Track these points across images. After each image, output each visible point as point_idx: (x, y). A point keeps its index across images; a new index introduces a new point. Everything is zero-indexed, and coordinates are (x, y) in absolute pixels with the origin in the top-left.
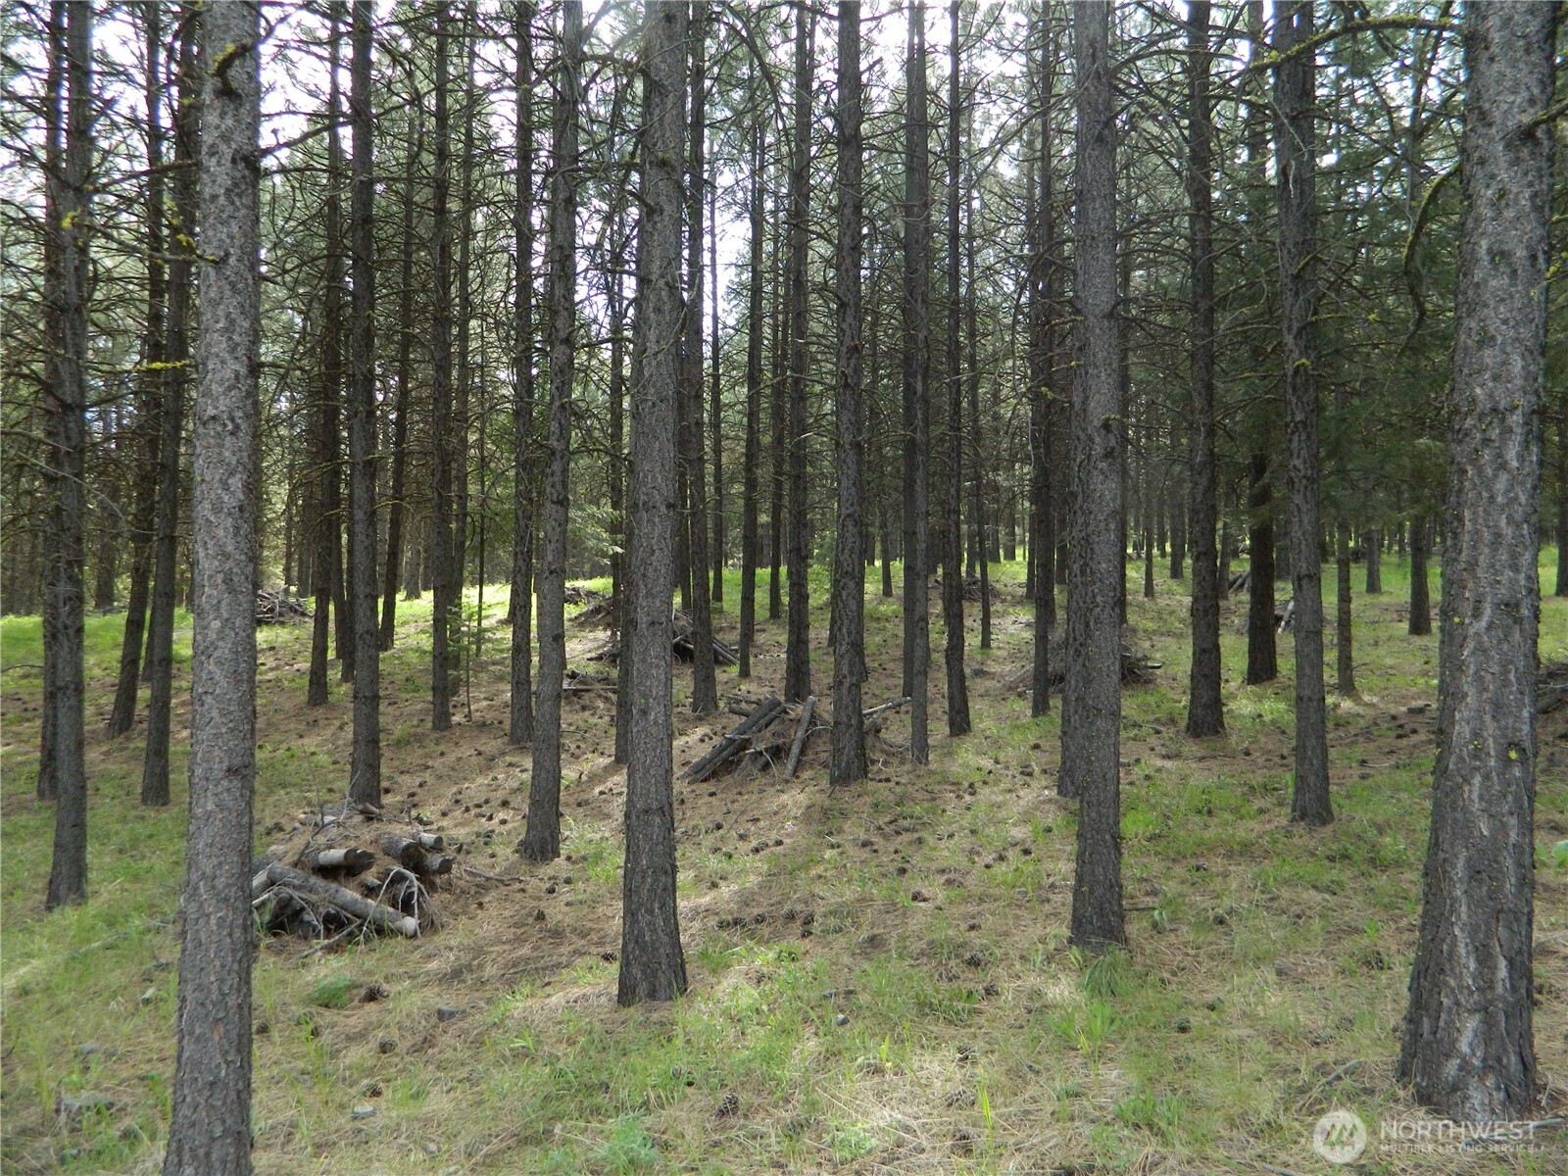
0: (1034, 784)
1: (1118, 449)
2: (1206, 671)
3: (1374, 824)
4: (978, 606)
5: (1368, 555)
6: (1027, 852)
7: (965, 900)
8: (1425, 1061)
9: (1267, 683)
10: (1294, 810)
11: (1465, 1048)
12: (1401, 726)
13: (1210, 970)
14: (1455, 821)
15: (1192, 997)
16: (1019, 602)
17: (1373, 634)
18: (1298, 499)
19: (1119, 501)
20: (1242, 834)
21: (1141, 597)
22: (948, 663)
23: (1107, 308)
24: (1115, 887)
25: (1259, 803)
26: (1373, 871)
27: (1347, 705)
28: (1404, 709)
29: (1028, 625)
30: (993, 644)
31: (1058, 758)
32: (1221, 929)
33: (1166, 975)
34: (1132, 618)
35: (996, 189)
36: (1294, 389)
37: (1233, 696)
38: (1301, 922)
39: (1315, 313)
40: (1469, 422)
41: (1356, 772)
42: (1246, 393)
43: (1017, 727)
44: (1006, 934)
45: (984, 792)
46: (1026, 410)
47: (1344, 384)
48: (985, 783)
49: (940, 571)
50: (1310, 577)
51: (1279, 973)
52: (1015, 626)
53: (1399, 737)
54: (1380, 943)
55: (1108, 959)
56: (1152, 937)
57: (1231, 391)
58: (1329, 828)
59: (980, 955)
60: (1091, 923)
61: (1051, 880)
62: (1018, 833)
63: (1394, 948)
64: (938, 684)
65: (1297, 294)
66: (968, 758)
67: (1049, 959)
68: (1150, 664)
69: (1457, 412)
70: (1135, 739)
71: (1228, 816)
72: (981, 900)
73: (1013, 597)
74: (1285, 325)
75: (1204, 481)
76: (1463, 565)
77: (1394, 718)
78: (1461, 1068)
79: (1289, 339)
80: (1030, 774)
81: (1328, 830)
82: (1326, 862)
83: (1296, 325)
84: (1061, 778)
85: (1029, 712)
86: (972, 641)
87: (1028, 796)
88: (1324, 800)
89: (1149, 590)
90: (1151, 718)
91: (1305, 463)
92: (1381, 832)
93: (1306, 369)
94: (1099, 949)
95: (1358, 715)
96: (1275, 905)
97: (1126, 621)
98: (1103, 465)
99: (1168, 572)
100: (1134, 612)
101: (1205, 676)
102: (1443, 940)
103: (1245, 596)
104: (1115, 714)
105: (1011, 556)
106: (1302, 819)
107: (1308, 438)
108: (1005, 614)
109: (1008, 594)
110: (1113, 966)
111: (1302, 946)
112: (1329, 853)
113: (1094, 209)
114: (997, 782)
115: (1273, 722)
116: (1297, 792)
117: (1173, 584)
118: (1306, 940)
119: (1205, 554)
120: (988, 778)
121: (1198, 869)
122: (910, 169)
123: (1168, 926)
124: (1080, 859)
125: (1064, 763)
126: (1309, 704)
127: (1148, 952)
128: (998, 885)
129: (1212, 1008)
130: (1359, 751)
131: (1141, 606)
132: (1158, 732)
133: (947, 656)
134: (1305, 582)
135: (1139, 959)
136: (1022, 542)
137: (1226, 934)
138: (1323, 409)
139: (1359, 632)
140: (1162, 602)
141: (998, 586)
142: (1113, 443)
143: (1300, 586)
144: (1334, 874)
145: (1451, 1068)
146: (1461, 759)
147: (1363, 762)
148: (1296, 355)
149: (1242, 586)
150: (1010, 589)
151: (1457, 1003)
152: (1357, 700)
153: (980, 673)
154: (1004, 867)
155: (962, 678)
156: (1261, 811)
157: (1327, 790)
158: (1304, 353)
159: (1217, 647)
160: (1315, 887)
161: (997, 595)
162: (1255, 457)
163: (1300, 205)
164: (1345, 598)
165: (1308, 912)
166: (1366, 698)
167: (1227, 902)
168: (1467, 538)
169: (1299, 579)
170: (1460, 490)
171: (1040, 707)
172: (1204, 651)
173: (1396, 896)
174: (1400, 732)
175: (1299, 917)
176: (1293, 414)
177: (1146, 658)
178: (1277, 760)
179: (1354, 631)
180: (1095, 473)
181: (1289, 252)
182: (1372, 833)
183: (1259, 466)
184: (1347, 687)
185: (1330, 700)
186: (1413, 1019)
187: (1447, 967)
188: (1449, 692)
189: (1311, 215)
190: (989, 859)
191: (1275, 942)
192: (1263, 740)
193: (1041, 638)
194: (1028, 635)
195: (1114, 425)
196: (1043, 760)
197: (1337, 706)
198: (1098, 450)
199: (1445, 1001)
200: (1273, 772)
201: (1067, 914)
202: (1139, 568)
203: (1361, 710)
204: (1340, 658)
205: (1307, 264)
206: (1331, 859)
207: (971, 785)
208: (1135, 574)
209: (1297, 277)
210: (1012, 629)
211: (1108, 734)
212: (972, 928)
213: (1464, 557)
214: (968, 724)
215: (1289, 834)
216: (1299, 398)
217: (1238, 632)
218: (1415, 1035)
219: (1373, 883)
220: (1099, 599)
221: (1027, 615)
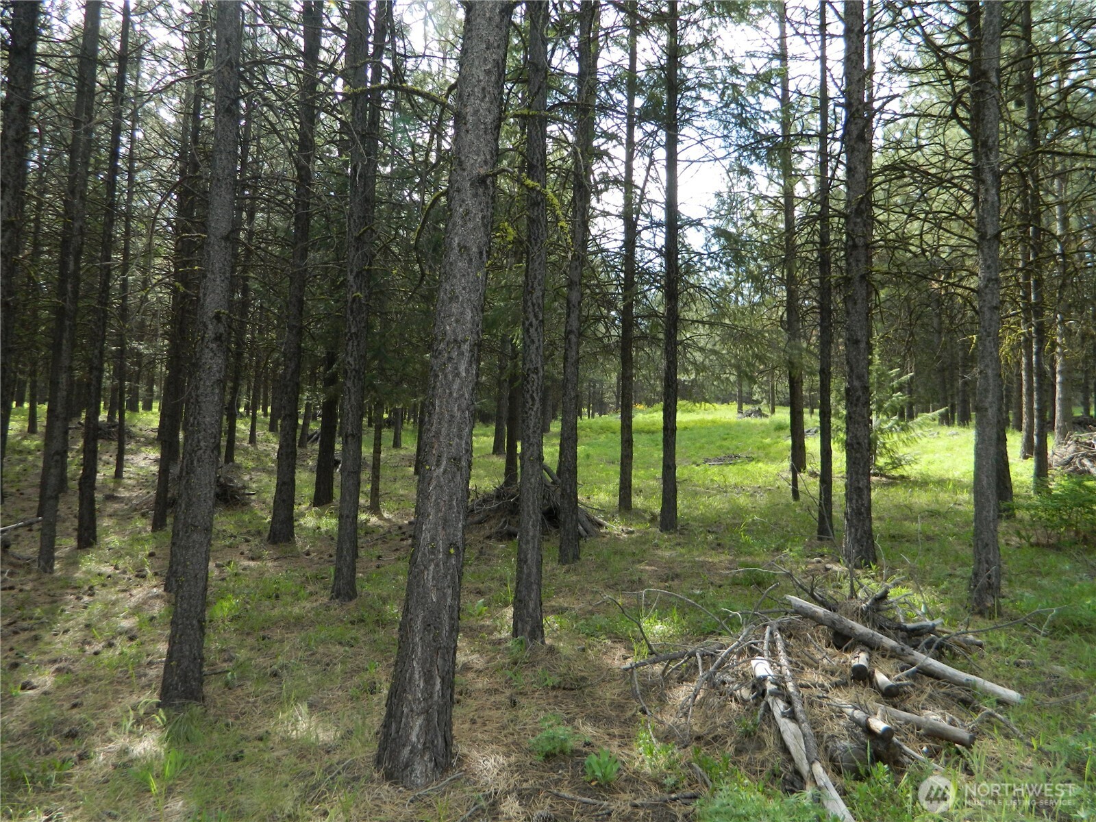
0: (146, 584)
1: (225, 335)
2: (285, 497)
3: (380, 597)
4: (114, 445)
5: (395, 423)
6: (132, 639)
7: (72, 683)
8: (391, 752)
9: (326, 506)
10: (332, 592)
11: (414, 739)
12: (404, 533)
13: (263, 711)
14: (418, 593)
15: (247, 733)
16: (149, 443)
17: (394, 474)
18: (349, 384)
19: (223, 374)
20: (297, 610)
21: (246, 444)
22: (80, 489)
23: (225, 232)
24: (199, 660)
25: (310, 588)
26: (377, 628)
27: (374, 520)
28: (406, 522)
29: (156, 461)
30: (125, 475)
31: (167, 563)
32: (276, 680)
33: (230, 721)
34: (238, 459)
35: (157, 128)
36: (352, 312)
37: (302, 515)
38: (329, 668)
39: (370, 265)
40: (442, 346)
41: (374, 564)
42: (325, 309)
43: (138, 540)
44: (105, 707)
45: (101, 593)
46: (167, 299)
47: (386, 313)
48: (104, 585)
49: (84, 415)
50: (353, 436)
51: (310, 706)
52: (144, 461)
53: (402, 540)
54: (376, 676)
55: (187, 714)
56: (224, 693)
57: (317, 307)
58: (354, 601)
59: (78, 728)
60: (176, 689)
61: (150, 658)
62: (126, 624)
63: (384, 678)
64: (69, 506)
65: (357, 250)
66: (92, 565)
67: (138, 722)
68: (247, 492)
69: (436, 339)
70: (230, 547)
71: (289, 599)
72: (86, 681)
73: (146, 439)
74: (348, 269)
75: (293, 365)
76: (433, 434)
77: (400, 528)
78: (411, 752)
79: (351, 278)
80: (144, 577)
81: (352, 604)
82: (349, 625)
83: (355, 270)
84: (168, 579)
85: (149, 528)
86: (104, 473)
87: (139, 594)
88: (351, 583)
89: (253, 439)
90: (245, 531)
91: (355, 360)
92: (385, 602)
93: (360, 299)
94: (179, 709)
95: (380, 526)
96: (313, 658)
97: (233, 461)
98: (214, 346)
99: (267, 427)
100: (240, 454)
101: (284, 501)
102: (407, 671)
103: (317, 446)
104: (208, 530)
105: (148, 407)
106: (337, 597)
107: (358, 345)
108: (135, 452)
109: (143, 436)
110: (191, 719)
111: (328, 685)
112: (352, 619)
113: (221, 159)
114: (116, 584)
115: (327, 531)
116: (335, 578)
117: (270, 436)
118: (331, 680)
119: (290, 416)
120: (108, 581)
121: (264, 638)
122: (80, 92)
123: (237, 683)
124: (172, 641)
125: (171, 566)
126: (348, 519)
127: (219, 705)
128: (104, 668)
129: (261, 739)
130: (376, 551)
131: (246, 450)
132: (247, 541)
133: (80, 484)
134: (350, 439)
135: (212, 711)
136: (158, 398)
137: (277, 683)
138: (372, 327)
139: (386, 473)
140: (261, 447)
141: (133, 429)
142: (222, 330)
143: (346, 441)
144: (353, 633)
145: (406, 752)
146: (424, 554)
147: (379, 557)
148: (354, 289)
149: (317, 439)
150: (144, 433)
151: (412, 711)
152: (381, 517)
153: (110, 498)
154: (110, 652)
155: (92, 501)
156: (311, 594)
157: (354, 577)
158: (359, 289)
159: (293, 481)
160: (340, 643)
161: (132, 436)
162: (328, 353)
163: (363, 193)
164: (377, 451)
165: (334, 661)
166: (386, 515)
167: (281, 660)
168: (436, 417)
169: (347, 436)
170: (434, 387)
171: (158, 525)
172: (284, 483)
173: (389, 643)
174: (403, 537)
175: (328, 665)
176: (350, 327)
177: (244, 487)
178: (326, 557)
179: (382, 472)
180: (207, 350)
181: (355, 221)
182: (379, 604)
183: (331, 359)
184: (375, 509)
185: (363, 517)
186: (386, 726)
187: (408, 689)
188: (420, 512)
189: (369, 201)
190: (98, 647)
191: (310, 685)
192: (319, 544)
193: (164, 471)
194: (155, 469)
195: (224, 318)
196: (156, 565)
197: (368, 521)
198: (210, 334)
199: (405, 710)
200: (323, 567)
201: (157, 684)
202: (247, 423)
203: (381, 523)
204: (372, 489)
205: (365, 232)
206: (352, 623)
207: (91, 588)
208: (242, 426)
209: (358, 239)
210: (142, 464)
211: (201, 544)
212: (74, 706)
213: (433, 429)
214: (95, 538)
215: (328, 608)
216: (354, 318)
217: (311, 470)
218: (387, 735)
219: (377, 636)
220: (202, 444)
221: (155, 454)
